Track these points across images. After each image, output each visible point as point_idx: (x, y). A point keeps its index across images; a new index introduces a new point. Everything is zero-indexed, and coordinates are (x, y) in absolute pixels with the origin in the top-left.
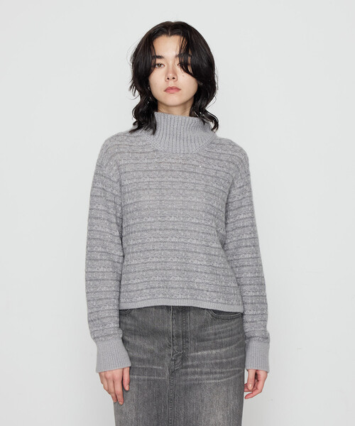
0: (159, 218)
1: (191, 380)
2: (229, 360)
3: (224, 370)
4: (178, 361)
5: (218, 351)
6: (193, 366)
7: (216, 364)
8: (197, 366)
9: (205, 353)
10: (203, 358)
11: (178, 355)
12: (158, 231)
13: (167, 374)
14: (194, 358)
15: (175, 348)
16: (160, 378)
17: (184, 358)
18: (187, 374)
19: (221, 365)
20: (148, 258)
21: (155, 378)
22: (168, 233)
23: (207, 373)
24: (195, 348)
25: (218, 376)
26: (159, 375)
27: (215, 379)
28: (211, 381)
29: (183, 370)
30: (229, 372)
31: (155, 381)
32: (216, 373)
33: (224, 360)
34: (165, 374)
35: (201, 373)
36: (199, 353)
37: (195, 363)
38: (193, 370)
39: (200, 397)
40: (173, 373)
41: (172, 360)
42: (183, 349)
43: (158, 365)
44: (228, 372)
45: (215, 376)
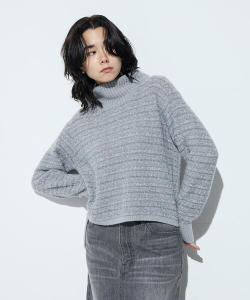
0: (108, 157)
1: (136, 280)
2: (167, 266)
3: (162, 274)
4: (127, 266)
5: (157, 258)
6: (137, 270)
7: (155, 268)
8: (141, 270)
9: (147, 259)
10: (145, 263)
11: (128, 261)
12: (108, 167)
13: (119, 275)
14: (139, 263)
15: (125, 255)
16: (113, 278)
17: (132, 264)
18: (133, 276)
19: (159, 270)
20: (104, 189)
21: (110, 277)
22: (116, 166)
23: (147, 275)
24: (140, 255)
25: (157, 278)
26: (113, 276)
27: (154, 281)
28: (151, 283)
29: (131, 273)
30: (167, 276)
31: (110, 280)
32: (155, 276)
33: (162, 266)
34: (117, 275)
35: (144, 275)
36: (143, 259)
37: (140, 267)
38: (138, 272)
39: (142, 295)
40: (123, 274)
41: (123, 265)
42: (131, 256)
43: (113, 268)
44: (165, 276)
45: (154, 278)
